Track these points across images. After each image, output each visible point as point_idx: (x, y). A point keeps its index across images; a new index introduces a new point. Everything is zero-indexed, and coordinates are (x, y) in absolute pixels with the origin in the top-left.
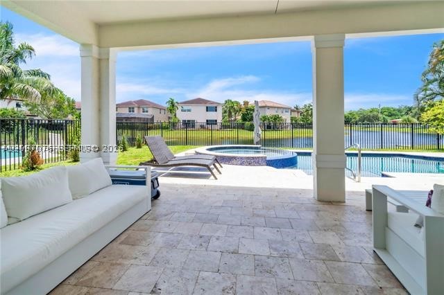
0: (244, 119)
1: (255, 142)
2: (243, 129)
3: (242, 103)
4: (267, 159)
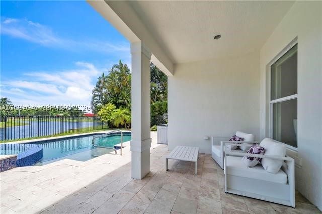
4: (17, 159)
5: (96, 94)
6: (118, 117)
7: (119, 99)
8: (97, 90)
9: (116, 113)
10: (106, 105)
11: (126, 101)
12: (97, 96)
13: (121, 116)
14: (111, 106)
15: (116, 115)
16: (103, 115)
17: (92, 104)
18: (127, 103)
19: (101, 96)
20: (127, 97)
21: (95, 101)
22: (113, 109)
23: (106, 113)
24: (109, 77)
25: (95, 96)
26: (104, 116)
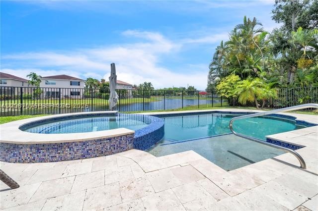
0: (102, 91)
1: (110, 108)
2: (101, 98)
3: (100, 80)
4: (135, 137)
5: (214, 67)
6: (245, 90)
7: (244, 68)
8: (214, 63)
9: (241, 86)
10: (227, 78)
11: (255, 69)
12: (214, 69)
13: (250, 89)
14: (234, 78)
15: (242, 89)
16: (223, 89)
17: (209, 78)
18: (258, 72)
19: (219, 69)
20: (255, 65)
21: (212, 75)
22: (237, 81)
23: (227, 87)
24: (230, 42)
25: (212, 69)
26: (224, 91)
